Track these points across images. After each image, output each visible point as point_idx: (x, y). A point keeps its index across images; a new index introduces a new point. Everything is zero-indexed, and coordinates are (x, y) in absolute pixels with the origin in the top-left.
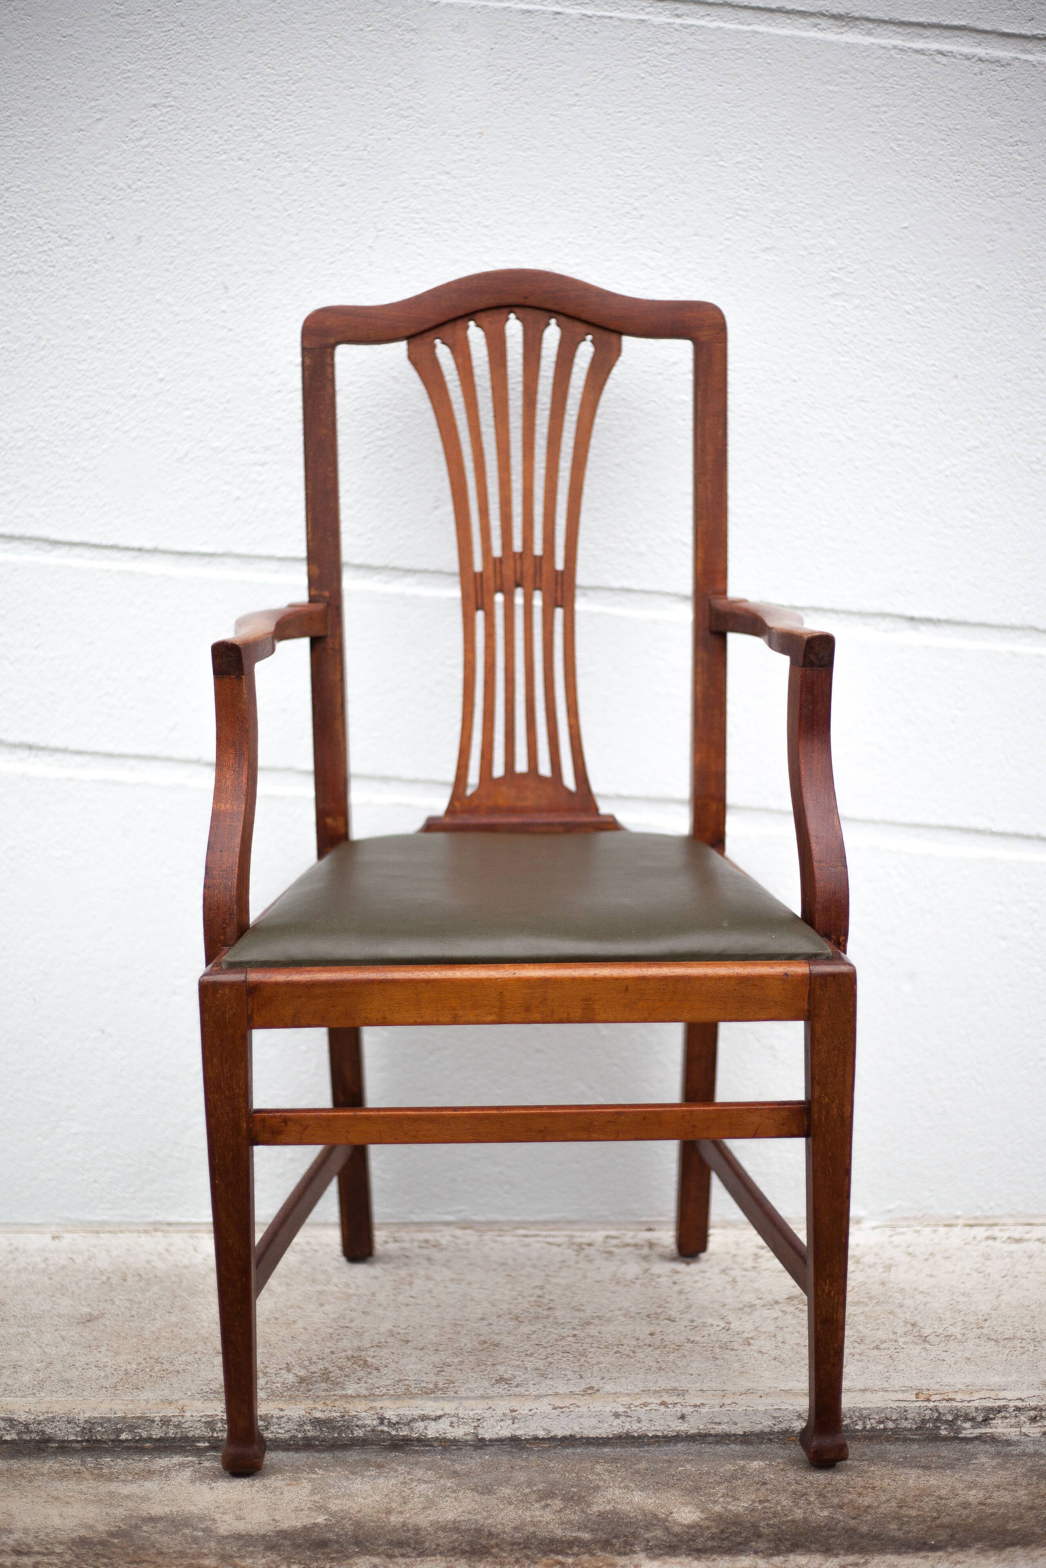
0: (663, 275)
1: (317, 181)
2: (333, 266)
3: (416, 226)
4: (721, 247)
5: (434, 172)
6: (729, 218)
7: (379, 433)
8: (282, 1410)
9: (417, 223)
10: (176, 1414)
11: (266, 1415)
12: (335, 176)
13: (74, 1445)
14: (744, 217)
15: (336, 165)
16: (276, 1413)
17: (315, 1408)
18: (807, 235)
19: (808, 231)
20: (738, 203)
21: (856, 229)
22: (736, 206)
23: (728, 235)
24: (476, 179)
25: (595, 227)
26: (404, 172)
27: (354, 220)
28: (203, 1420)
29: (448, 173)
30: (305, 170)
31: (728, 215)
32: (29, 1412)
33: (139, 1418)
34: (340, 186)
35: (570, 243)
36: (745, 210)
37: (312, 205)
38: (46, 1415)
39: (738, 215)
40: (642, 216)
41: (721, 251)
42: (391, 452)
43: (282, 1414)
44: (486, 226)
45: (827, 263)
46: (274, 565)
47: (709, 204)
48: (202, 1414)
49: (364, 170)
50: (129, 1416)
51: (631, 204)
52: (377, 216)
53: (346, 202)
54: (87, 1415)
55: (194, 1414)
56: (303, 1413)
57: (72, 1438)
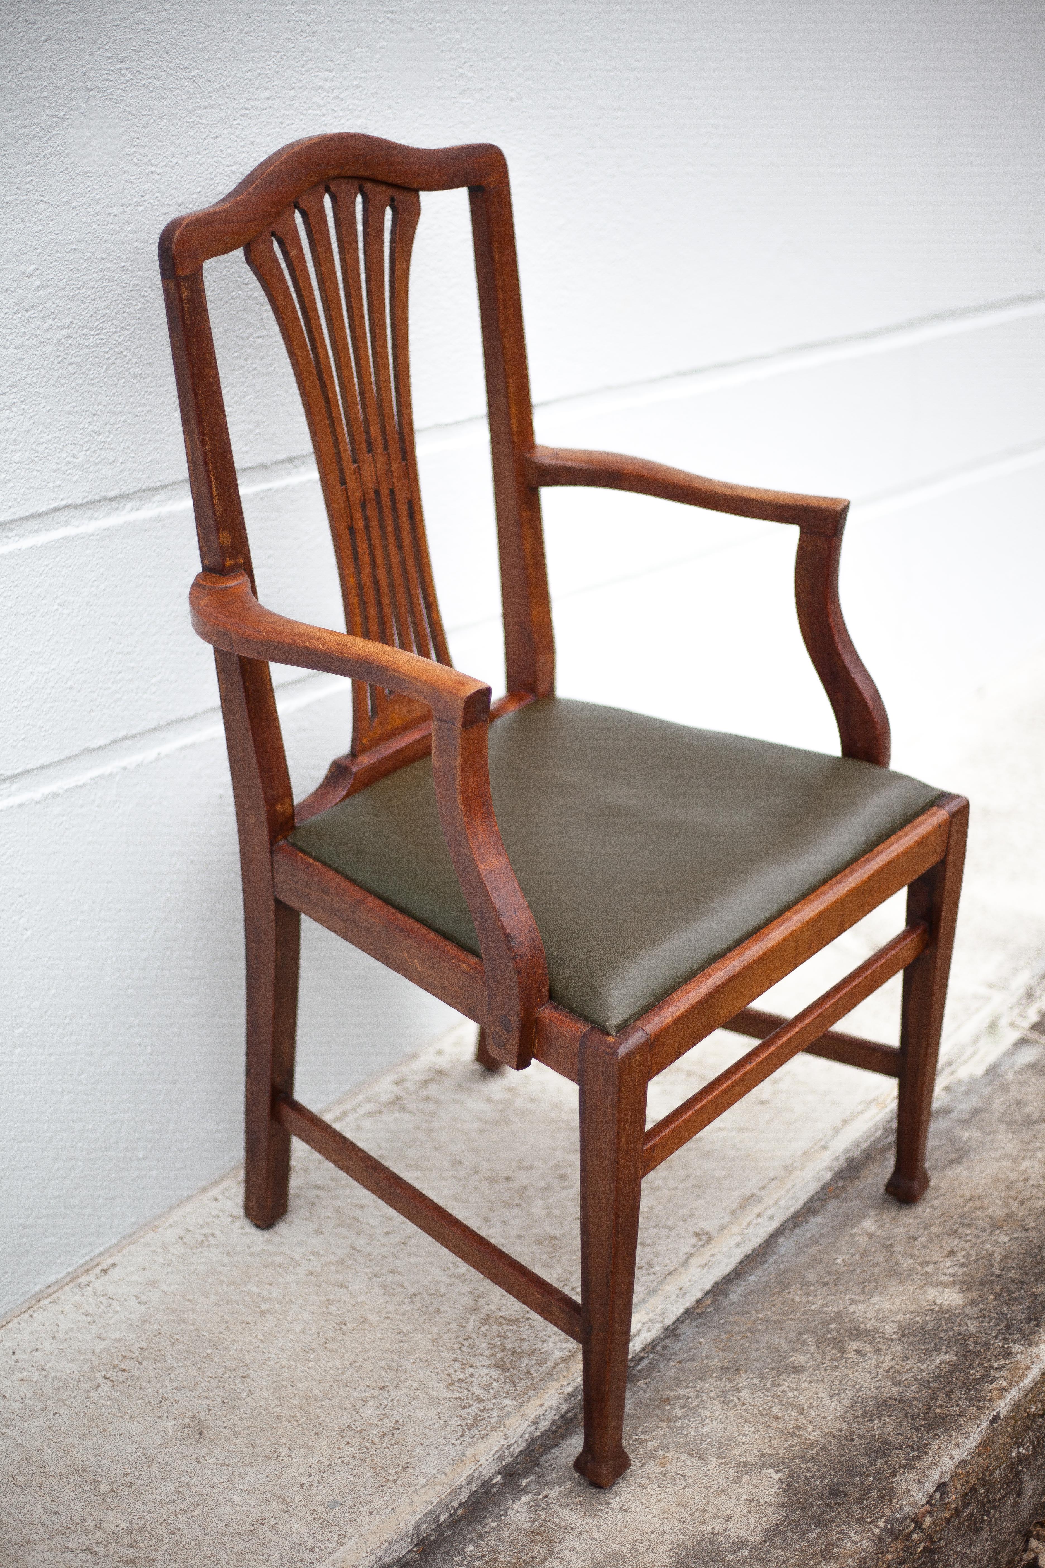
0: (336, 97)
1: (22, 38)
2: (50, 143)
3: (123, 79)
4: (378, 56)
5: (132, 10)
6: (381, 23)
7: (116, 337)
8: (542, 1405)
9: (122, 75)
10: (475, 1467)
11: (535, 1418)
12: (39, 28)
13: (408, 1557)
14: (392, 20)
15: (39, 14)
16: (540, 1411)
17: (562, 1385)
18: (438, 31)
19: (439, 27)
20: (387, 6)
21: (473, 19)
22: (385, 9)
23: (382, 43)
24: (172, 11)
25: (278, 52)
26: (105, 14)
27: (64, 81)
28: (496, 1457)
29: (145, 8)
30: (9, 26)
31: (380, 21)
32: (368, 1555)
33: (451, 1492)
34: (45, 40)
35: (259, 74)
36: (393, 13)
37: (21, 70)
38: (383, 1547)
39: (388, 18)
40: (314, 32)
41: (378, 62)
42: (129, 356)
43: (544, 1408)
44: (187, 68)
45: (454, 59)
46: (34, 524)
47: (365, 10)
48: (493, 1452)
49: (66, 17)
50: (443, 1497)
51: (305, 21)
52: (85, 73)
53: (54, 60)
54: (413, 1522)
55: (487, 1457)
56: (557, 1396)
57: (405, 1551)
